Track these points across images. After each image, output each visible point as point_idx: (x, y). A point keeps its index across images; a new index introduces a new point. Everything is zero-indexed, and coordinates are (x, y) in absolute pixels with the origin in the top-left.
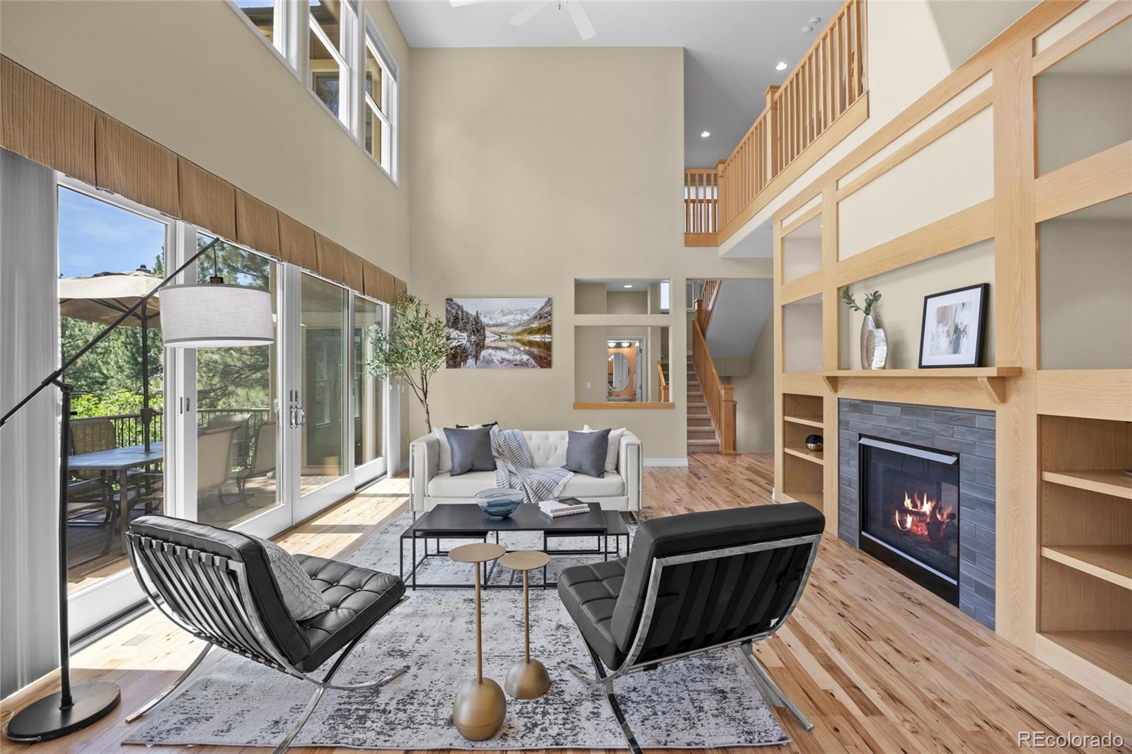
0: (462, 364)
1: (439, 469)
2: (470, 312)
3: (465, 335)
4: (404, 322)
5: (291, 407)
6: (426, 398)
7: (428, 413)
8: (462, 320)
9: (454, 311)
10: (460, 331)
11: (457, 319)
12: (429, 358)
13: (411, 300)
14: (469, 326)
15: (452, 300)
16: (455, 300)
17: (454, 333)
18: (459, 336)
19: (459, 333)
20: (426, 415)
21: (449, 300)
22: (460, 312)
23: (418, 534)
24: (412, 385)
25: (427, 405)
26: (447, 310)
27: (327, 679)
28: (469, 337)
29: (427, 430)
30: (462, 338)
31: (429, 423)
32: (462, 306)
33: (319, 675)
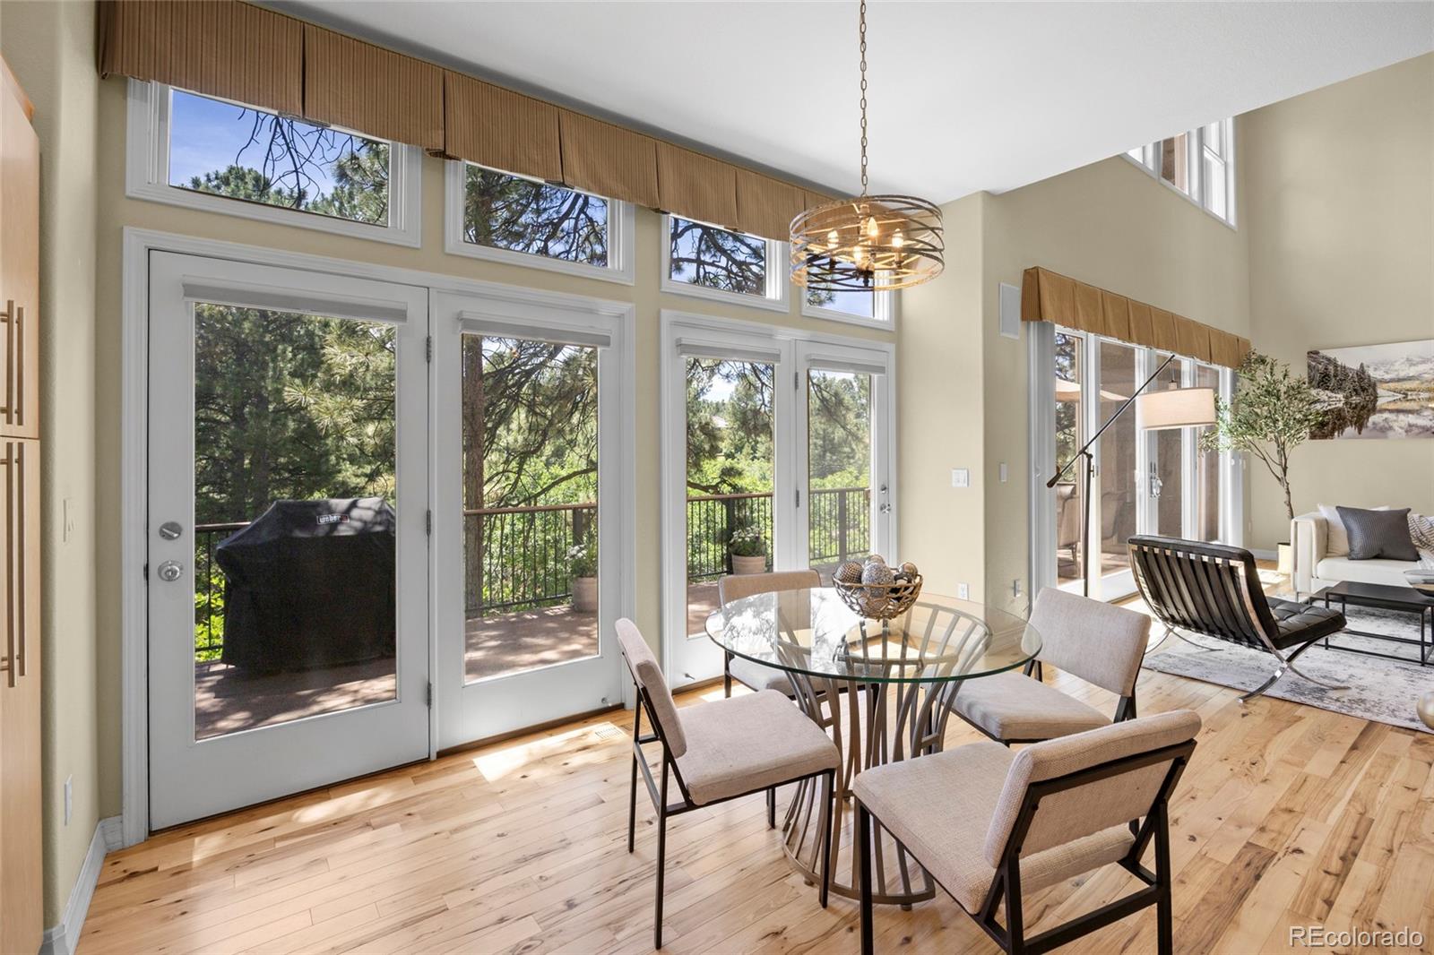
0: (1336, 434)
1: (1327, 552)
2: (1347, 366)
3: (1340, 396)
4: (1255, 389)
5: (1151, 478)
6: (1285, 475)
7: (1288, 493)
8: (1335, 376)
9: (1320, 366)
10: (1332, 391)
11: (1326, 376)
12: (1290, 428)
13: (1263, 361)
14: (1348, 385)
15: (1317, 353)
16: (1323, 352)
17: (1324, 395)
18: (1329, 397)
19: (1330, 394)
20: (1286, 495)
21: (1313, 354)
22: (1331, 368)
23: (1331, 597)
24: (1265, 459)
25: (1288, 484)
26: (1309, 366)
27: (1290, 659)
28: (1346, 397)
29: (1288, 513)
30: (1337, 400)
31: (1289, 505)
32: (1335, 359)
33: (1286, 653)
